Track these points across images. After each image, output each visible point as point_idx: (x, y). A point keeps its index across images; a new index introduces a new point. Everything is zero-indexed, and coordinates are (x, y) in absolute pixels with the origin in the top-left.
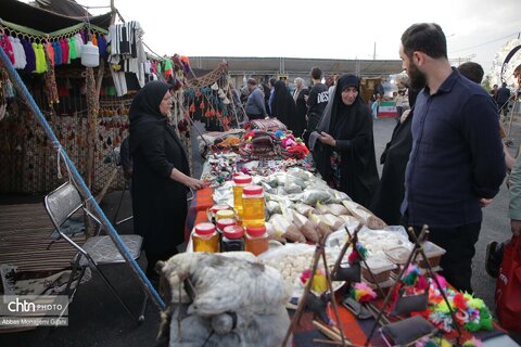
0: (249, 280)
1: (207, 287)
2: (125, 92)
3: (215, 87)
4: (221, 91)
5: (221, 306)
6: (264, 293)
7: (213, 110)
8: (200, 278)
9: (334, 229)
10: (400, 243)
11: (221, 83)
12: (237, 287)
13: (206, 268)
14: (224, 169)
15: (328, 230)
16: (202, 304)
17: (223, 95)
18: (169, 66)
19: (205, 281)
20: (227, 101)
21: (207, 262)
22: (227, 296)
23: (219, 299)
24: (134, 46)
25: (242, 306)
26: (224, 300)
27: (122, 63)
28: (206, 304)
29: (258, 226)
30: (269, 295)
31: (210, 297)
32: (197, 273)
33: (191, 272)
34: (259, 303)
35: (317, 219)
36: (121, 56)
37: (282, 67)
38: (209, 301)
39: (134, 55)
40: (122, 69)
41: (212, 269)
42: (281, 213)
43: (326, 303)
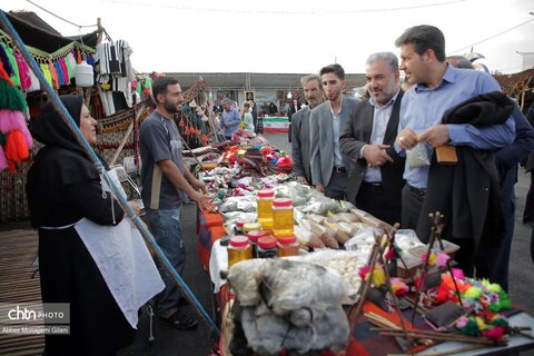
0: (317, 278)
1: (283, 286)
2: (113, 112)
3: (193, 104)
4: (199, 108)
5: (299, 302)
6: (330, 289)
7: (192, 128)
8: (276, 280)
9: (350, 236)
10: (412, 244)
11: (199, 100)
12: (310, 284)
13: (280, 270)
14: (221, 186)
15: (345, 237)
16: (283, 302)
17: (201, 112)
18: (149, 84)
19: (281, 281)
20: (205, 119)
21: (279, 266)
22: (304, 292)
23: (297, 295)
24: (123, 65)
25: (313, 302)
26: (301, 296)
27: (110, 82)
28: (287, 300)
29: (287, 235)
30: (334, 291)
31: (289, 294)
32: (272, 275)
33: (267, 274)
34: (326, 299)
35: (334, 227)
36: (110, 75)
37: (248, 82)
38: (290, 298)
39: (124, 75)
40: (111, 89)
41: (285, 272)
42: (297, 224)
43: (385, 293)
